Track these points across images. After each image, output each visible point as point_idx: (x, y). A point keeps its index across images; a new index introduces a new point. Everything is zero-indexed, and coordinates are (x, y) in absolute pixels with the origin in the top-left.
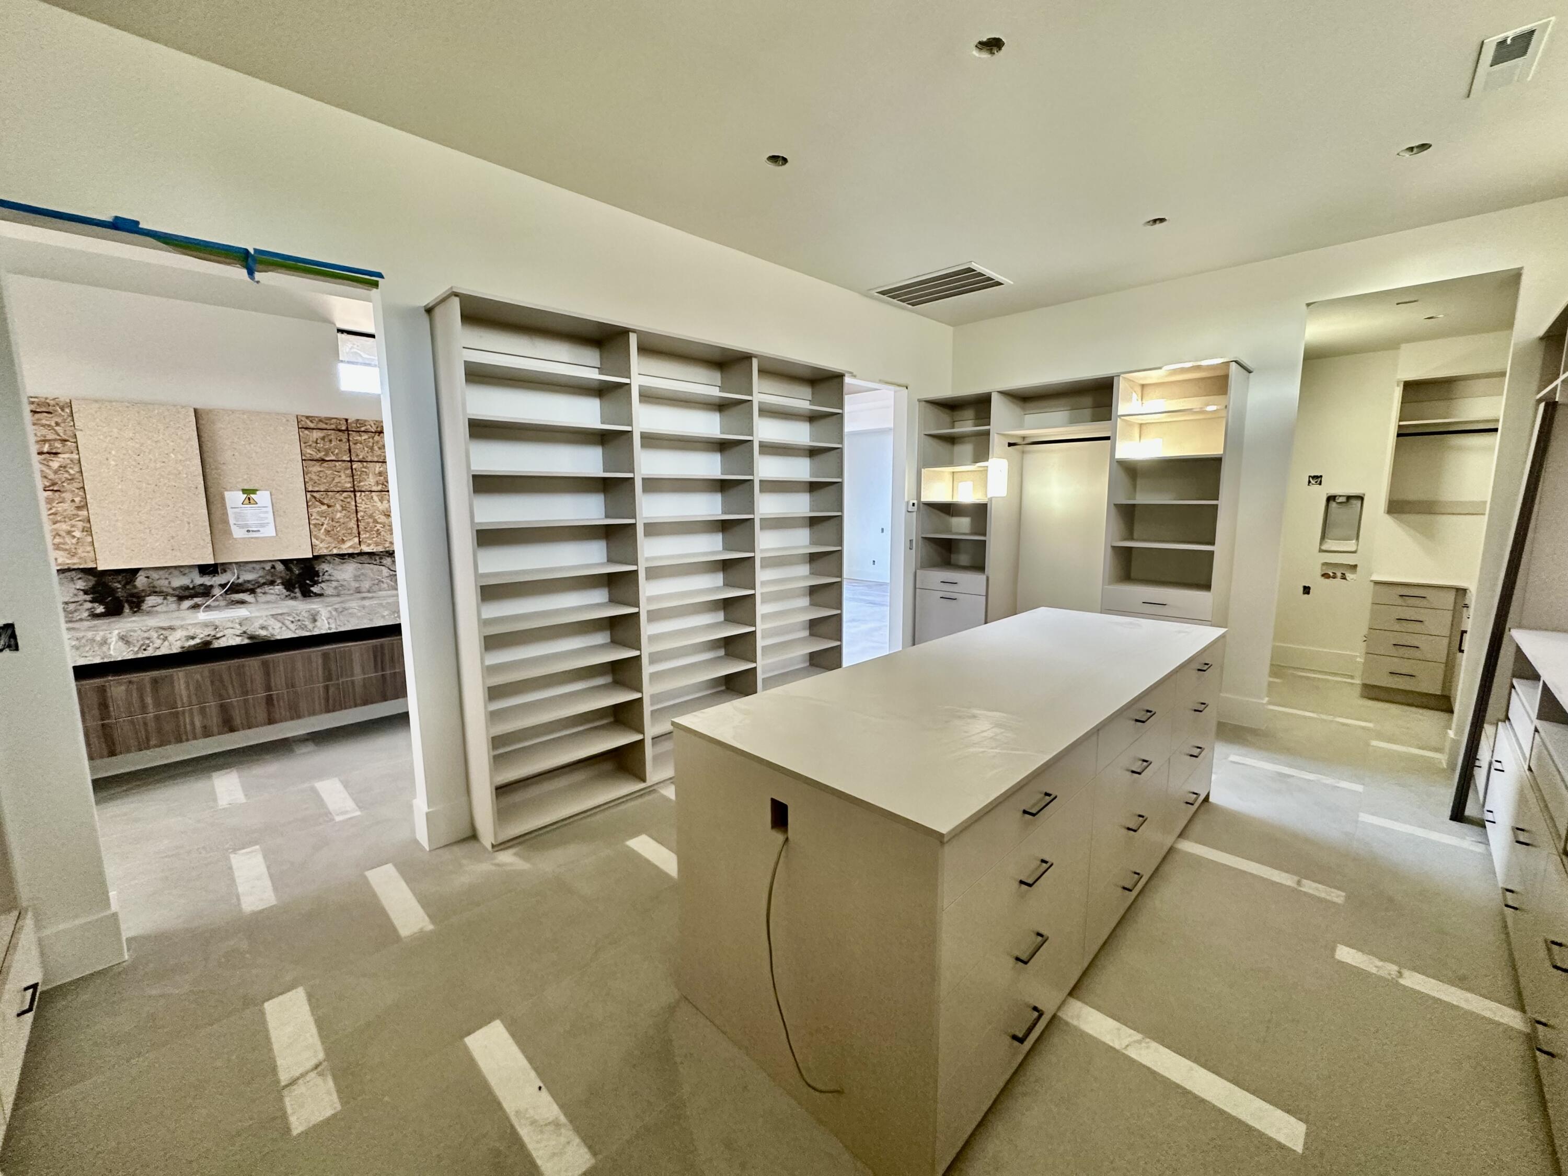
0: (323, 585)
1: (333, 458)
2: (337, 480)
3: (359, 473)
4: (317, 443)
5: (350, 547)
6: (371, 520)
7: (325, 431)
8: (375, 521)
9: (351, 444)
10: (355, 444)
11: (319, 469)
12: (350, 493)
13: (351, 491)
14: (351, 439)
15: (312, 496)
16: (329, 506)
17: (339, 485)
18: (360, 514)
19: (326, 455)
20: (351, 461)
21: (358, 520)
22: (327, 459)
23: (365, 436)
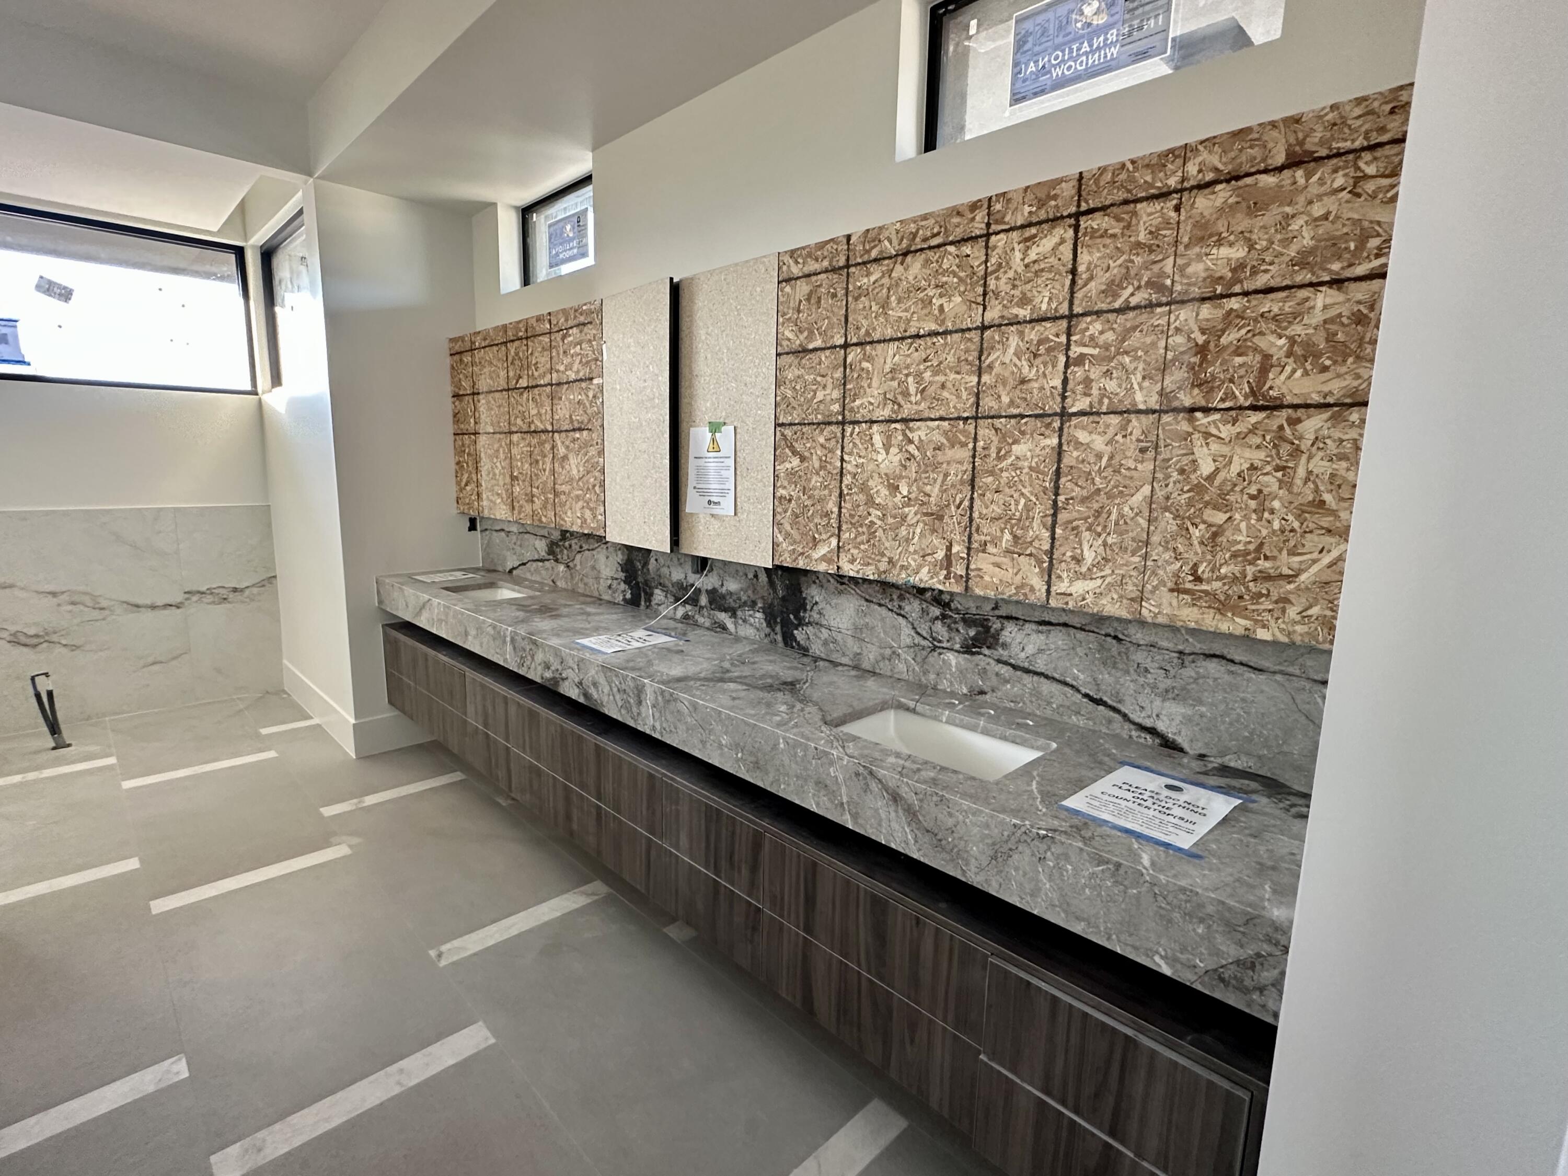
0: (810, 630)
1: (818, 343)
2: (820, 395)
3: (856, 376)
4: (799, 311)
5: (823, 558)
6: (862, 498)
7: (814, 278)
8: (870, 502)
9: (850, 299)
10: (856, 299)
11: (797, 372)
12: (833, 428)
13: (837, 423)
14: (851, 287)
15: (783, 435)
16: (803, 459)
17: (822, 407)
18: (847, 480)
19: (810, 338)
20: (846, 346)
21: (841, 495)
22: (811, 346)
23: (876, 272)
